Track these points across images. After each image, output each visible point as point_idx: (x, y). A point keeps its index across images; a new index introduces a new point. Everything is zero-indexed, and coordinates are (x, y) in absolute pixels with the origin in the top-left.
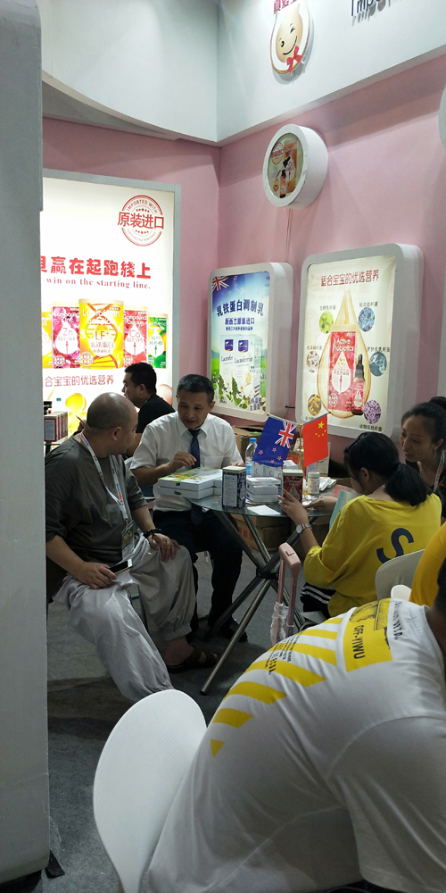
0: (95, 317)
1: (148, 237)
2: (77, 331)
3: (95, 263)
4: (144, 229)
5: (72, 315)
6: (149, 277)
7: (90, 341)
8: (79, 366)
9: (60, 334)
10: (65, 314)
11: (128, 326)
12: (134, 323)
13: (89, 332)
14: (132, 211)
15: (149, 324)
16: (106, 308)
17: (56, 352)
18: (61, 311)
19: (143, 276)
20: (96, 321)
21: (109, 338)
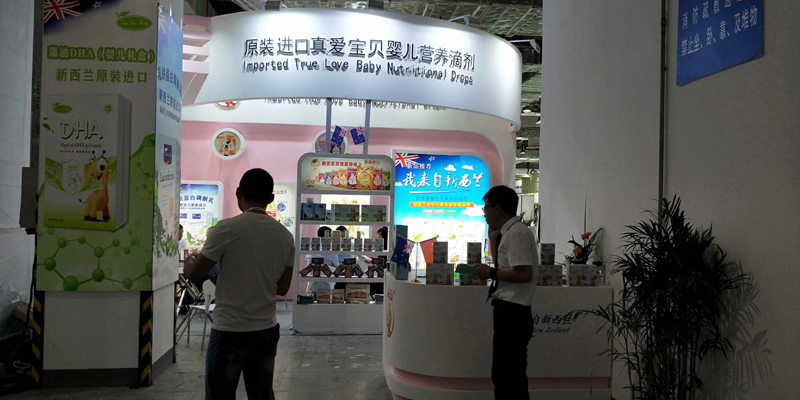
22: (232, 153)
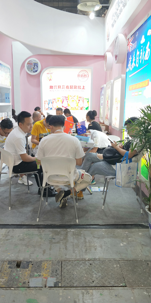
2: (67, 102)
3: (72, 86)
5: (66, 98)
7: (70, 104)
9: (64, 102)
12: (80, 100)
13: (70, 102)
14: (81, 74)
15: (85, 100)
16: (74, 96)
18: (64, 98)
19: (83, 89)
20: (72, 99)
21: (74, 103)
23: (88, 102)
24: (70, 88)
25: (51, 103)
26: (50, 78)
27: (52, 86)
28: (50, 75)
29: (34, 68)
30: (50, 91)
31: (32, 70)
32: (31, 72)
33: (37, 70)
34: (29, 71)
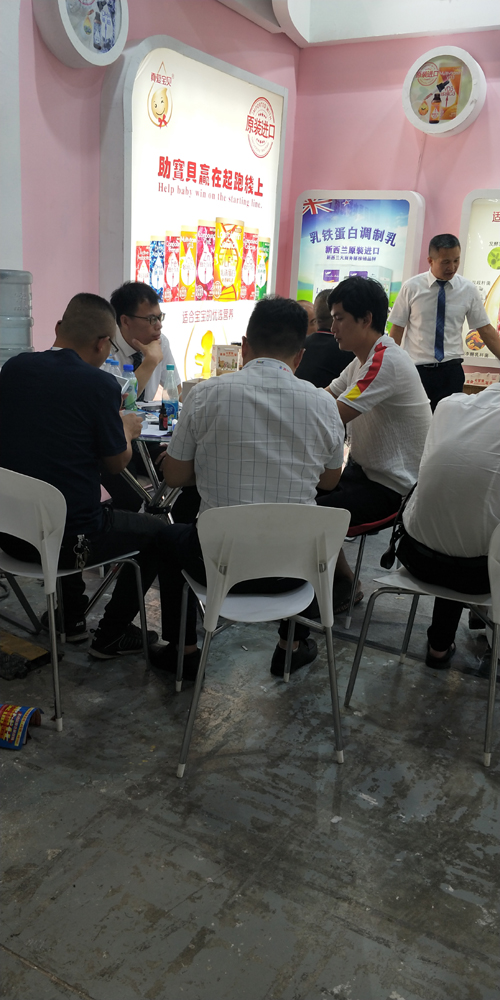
0: (225, 240)
1: (263, 148)
2: (213, 255)
3: (229, 175)
4: (262, 138)
5: (211, 236)
6: (261, 195)
7: (221, 268)
8: (211, 298)
9: (201, 260)
10: (205, 236)
11: (245, 251)
12: (249, 248)
13: (221, 257)
14: (256, 116)
15: (259, 248)
16: (233, 230)
17: (198, 281)
18: (203, 232)
19: (259, 194)
20: (226, 245)
21: (232, 266)
22: (449, 115)
23: (267, 259)
24: (224, 185)
25: (159, 262)
26: (161, 108)
27: (168, 163)
28: (160, 86)
29: (98, 17)
30: (161, 187)
31: (88, 31)
32: (84, 40)
33: (109, 36)
34: (75, 28)
